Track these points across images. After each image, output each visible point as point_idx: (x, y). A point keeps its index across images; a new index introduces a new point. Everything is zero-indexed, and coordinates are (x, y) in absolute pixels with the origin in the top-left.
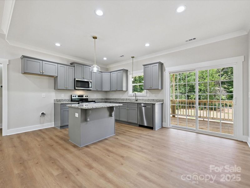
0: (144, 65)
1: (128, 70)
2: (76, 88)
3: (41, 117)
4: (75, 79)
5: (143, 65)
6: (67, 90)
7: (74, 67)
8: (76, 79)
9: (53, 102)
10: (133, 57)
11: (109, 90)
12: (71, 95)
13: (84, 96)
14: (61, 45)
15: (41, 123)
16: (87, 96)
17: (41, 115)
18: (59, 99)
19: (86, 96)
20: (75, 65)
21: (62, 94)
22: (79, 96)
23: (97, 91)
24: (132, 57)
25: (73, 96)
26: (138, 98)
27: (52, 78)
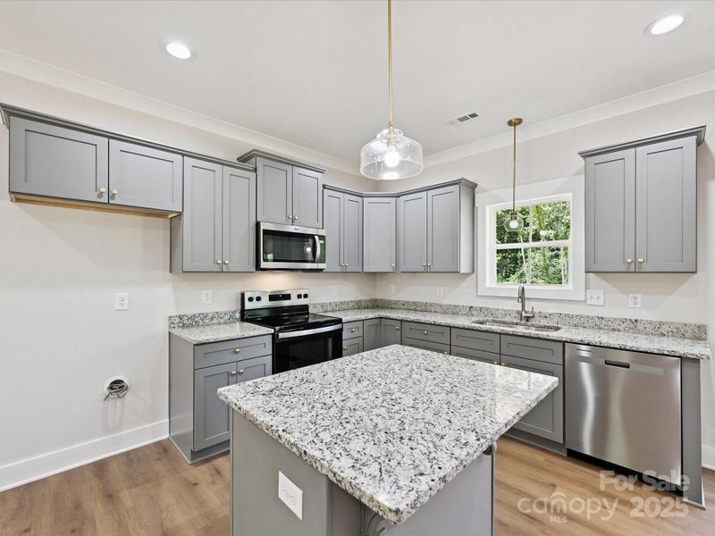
0: (586, 155)
1: (476, 185)
2: (263, 265)
3: (110, 402)
4: (258, 225)
5: (580, 154)
6: (222, 272)
7: (255, 170)
8: (263, 226)
9: (163, 327)
10: (514, 123)
11: (390, 270)
12: (243, 295)
13: (294, 296)
14: (194, 56)
15: (106, 431)
16: (306, 296)
17: (107, 392)
18: (190, 311)
19: (299, 296)
20: (260, 162)
21: (204, 292)
22: (272, 298)
23: (344, 274)
24: (510, 123)
25: (251, 299)
26: (538, 308)
27: (161, 220)
